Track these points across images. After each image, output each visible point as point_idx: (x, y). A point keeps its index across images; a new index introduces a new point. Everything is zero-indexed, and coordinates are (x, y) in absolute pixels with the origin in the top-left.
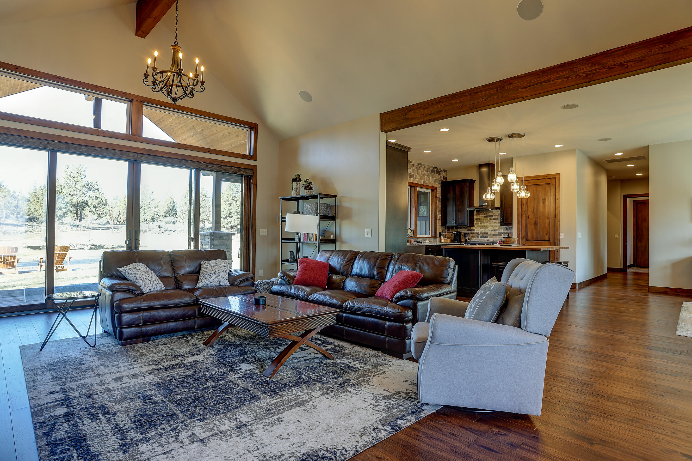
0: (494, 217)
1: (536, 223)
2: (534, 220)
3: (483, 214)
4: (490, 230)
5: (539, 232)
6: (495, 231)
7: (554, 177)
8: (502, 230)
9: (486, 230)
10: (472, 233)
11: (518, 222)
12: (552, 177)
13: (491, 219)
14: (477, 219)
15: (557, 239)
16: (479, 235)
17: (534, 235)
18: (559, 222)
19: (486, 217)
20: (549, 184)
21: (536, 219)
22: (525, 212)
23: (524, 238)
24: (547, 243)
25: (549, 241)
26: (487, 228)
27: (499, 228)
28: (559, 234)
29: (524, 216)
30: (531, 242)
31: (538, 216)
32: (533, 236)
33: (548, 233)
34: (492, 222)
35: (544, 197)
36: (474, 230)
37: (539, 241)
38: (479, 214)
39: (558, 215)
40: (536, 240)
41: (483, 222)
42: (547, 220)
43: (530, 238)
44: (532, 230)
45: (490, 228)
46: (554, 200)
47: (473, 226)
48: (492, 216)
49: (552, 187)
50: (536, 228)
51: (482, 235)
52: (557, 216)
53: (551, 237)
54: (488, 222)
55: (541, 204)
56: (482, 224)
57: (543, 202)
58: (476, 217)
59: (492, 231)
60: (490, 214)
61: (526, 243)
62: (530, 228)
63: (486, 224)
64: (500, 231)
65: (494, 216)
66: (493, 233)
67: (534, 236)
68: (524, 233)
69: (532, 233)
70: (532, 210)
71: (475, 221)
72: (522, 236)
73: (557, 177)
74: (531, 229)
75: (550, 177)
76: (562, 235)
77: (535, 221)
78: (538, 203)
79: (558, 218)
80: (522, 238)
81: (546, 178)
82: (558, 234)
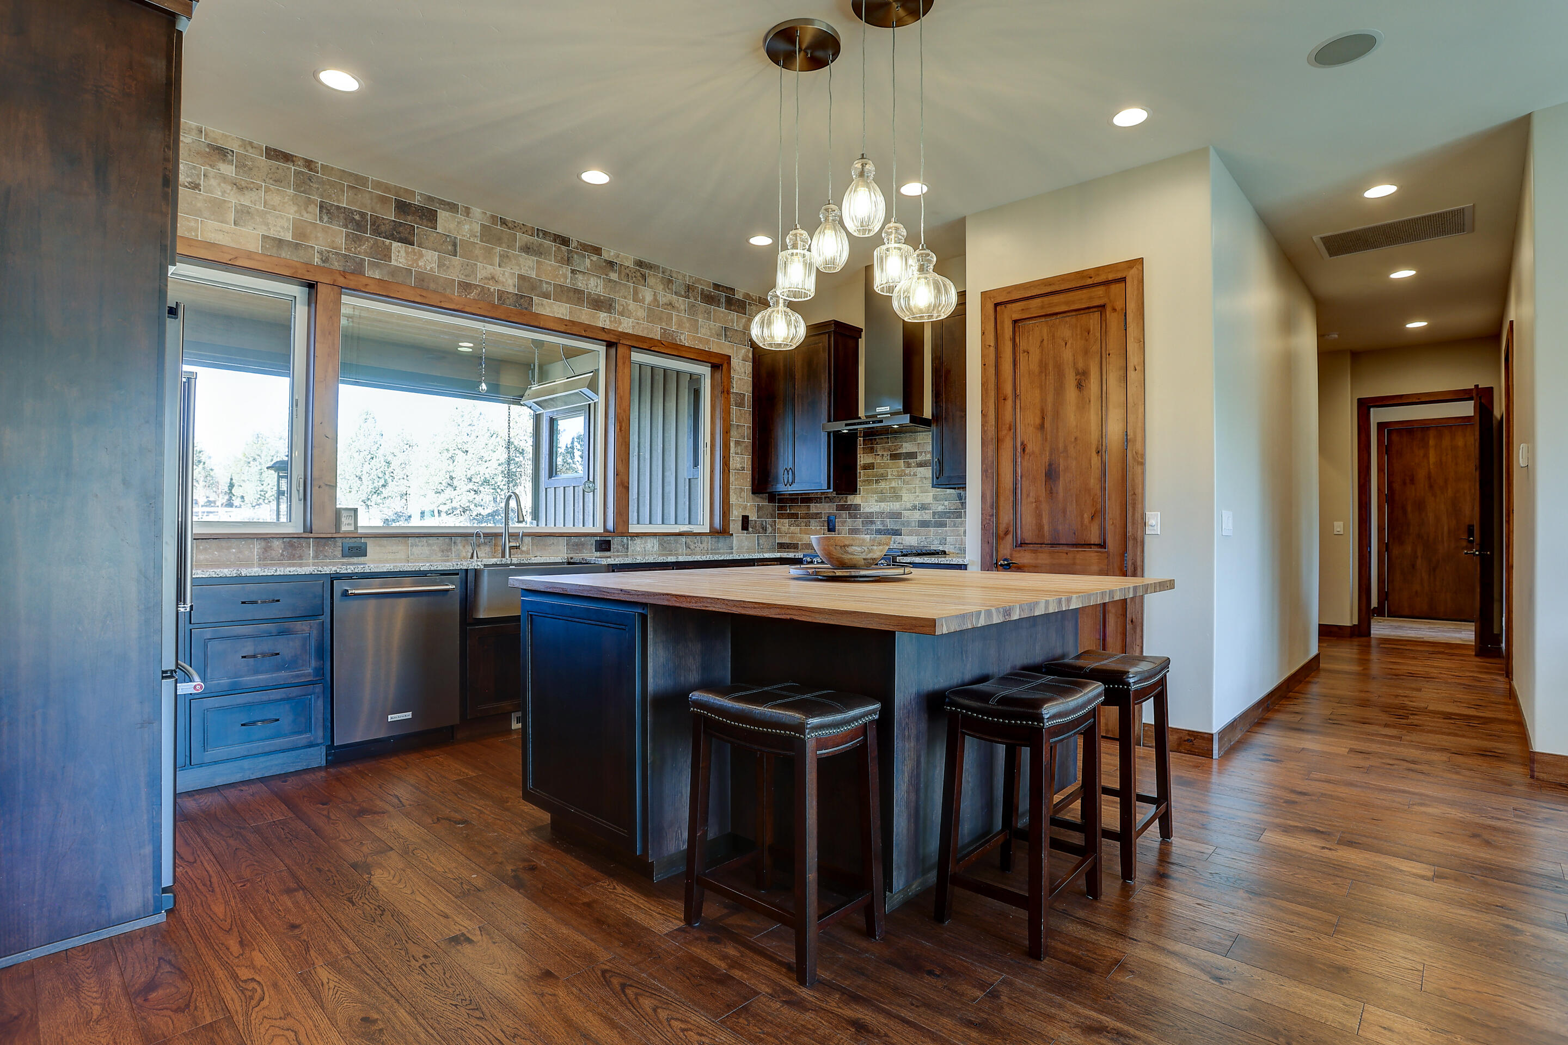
0: (919, 458)
1: (1051, 474)
2: (1046, 459)
3: (884, 448)
4: (909, 505)
5: (1064, 512)
6: (924, 507)
7: (1119, 275)
8: (946, 503)
9: (895, 506)
10: (851, 516)
11: (984, 472)
12: (1111, 277)
13: (909, 466)
14: (865, 467)
15: (1135, 539)
16: (872, 523)
17: (1045, 521)
18: (1142, 464)
19: (895, 457)
20: (1102, 308)
21: (1051, 454)
22: (1013, 428)
23: (1006, 533)
24: (1092, 556)
25: (1103, 545)
26: (898, 498)
27: (935, 498)
28: (1143, 516)
29: (1007, 445)
30: (1035, 552)
31: (1061, 445)
32: (1040, 527)
33: (1098, 514)
34: (915, 475)
35: (1081, 365)
36: (857, 507)
37: (1066, 549)
38: (872, 450)
39: (1139, 438)
40: (1052, 545)
41: (883, 477)
42: (1095, 460)
43: (1029, 535)
44: (1037, 501)
45: (908, 499)
46: (1122, 372)
47: (853, 490)
48: (912, 455)
49: (1113, 320)
50: (1051, 493)
51: (883, 523)
52: (1135, 441)
53: (1109, 527)
54: (900, 476)
55: (1071, 393)
56: (883, 485)
57: (1080, 386)
58: (863, 459)
59: (914, 508)
60: (907, 447)
61: (1016, 555)
62: (1028, 496)
63: (893, 484)
64: (940, 508)
65: (921, 453)
66: (917, 516)
67: (1046, 528)
68: (1006, 517)
69: (1039, 516)
70: (1038, 421)
71: (862, 475)
72: (1002, 527)
73: (1131, 274)
74: (1031, 499)
75: (1102, 278)
76: (1154, 520)
77: (1050, 465)
78: (1060, 391)
79: (1138, 445)
80: (1001, 534)
81: (1089, 281)
82: (1138, 516)
